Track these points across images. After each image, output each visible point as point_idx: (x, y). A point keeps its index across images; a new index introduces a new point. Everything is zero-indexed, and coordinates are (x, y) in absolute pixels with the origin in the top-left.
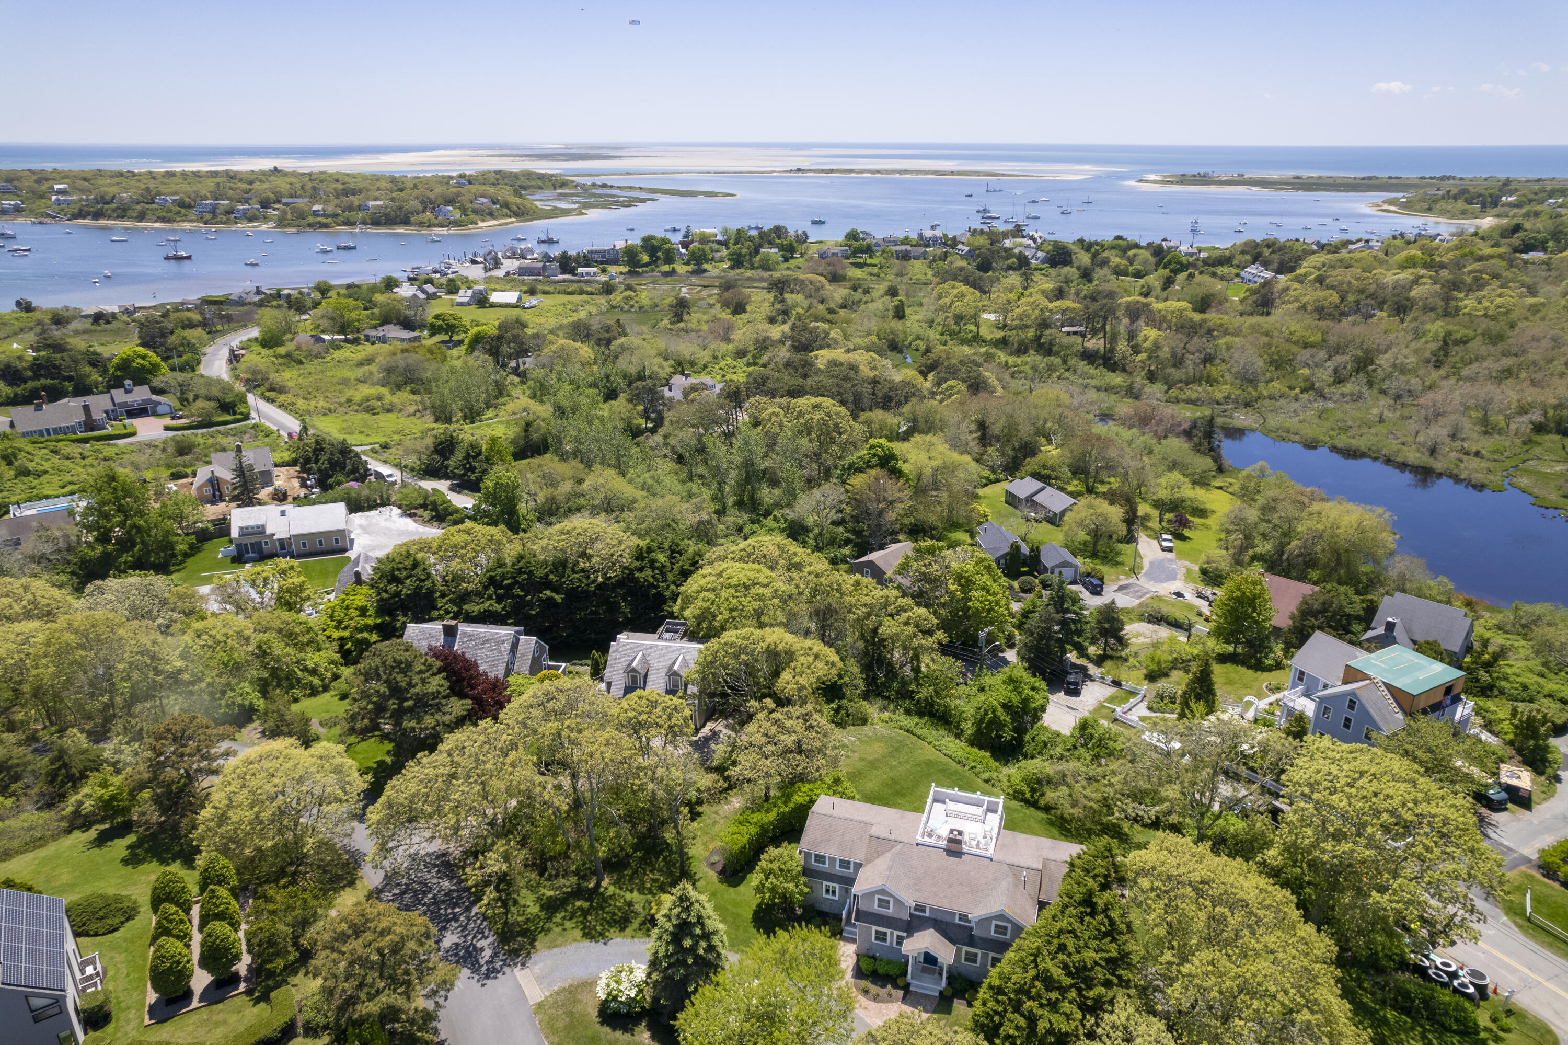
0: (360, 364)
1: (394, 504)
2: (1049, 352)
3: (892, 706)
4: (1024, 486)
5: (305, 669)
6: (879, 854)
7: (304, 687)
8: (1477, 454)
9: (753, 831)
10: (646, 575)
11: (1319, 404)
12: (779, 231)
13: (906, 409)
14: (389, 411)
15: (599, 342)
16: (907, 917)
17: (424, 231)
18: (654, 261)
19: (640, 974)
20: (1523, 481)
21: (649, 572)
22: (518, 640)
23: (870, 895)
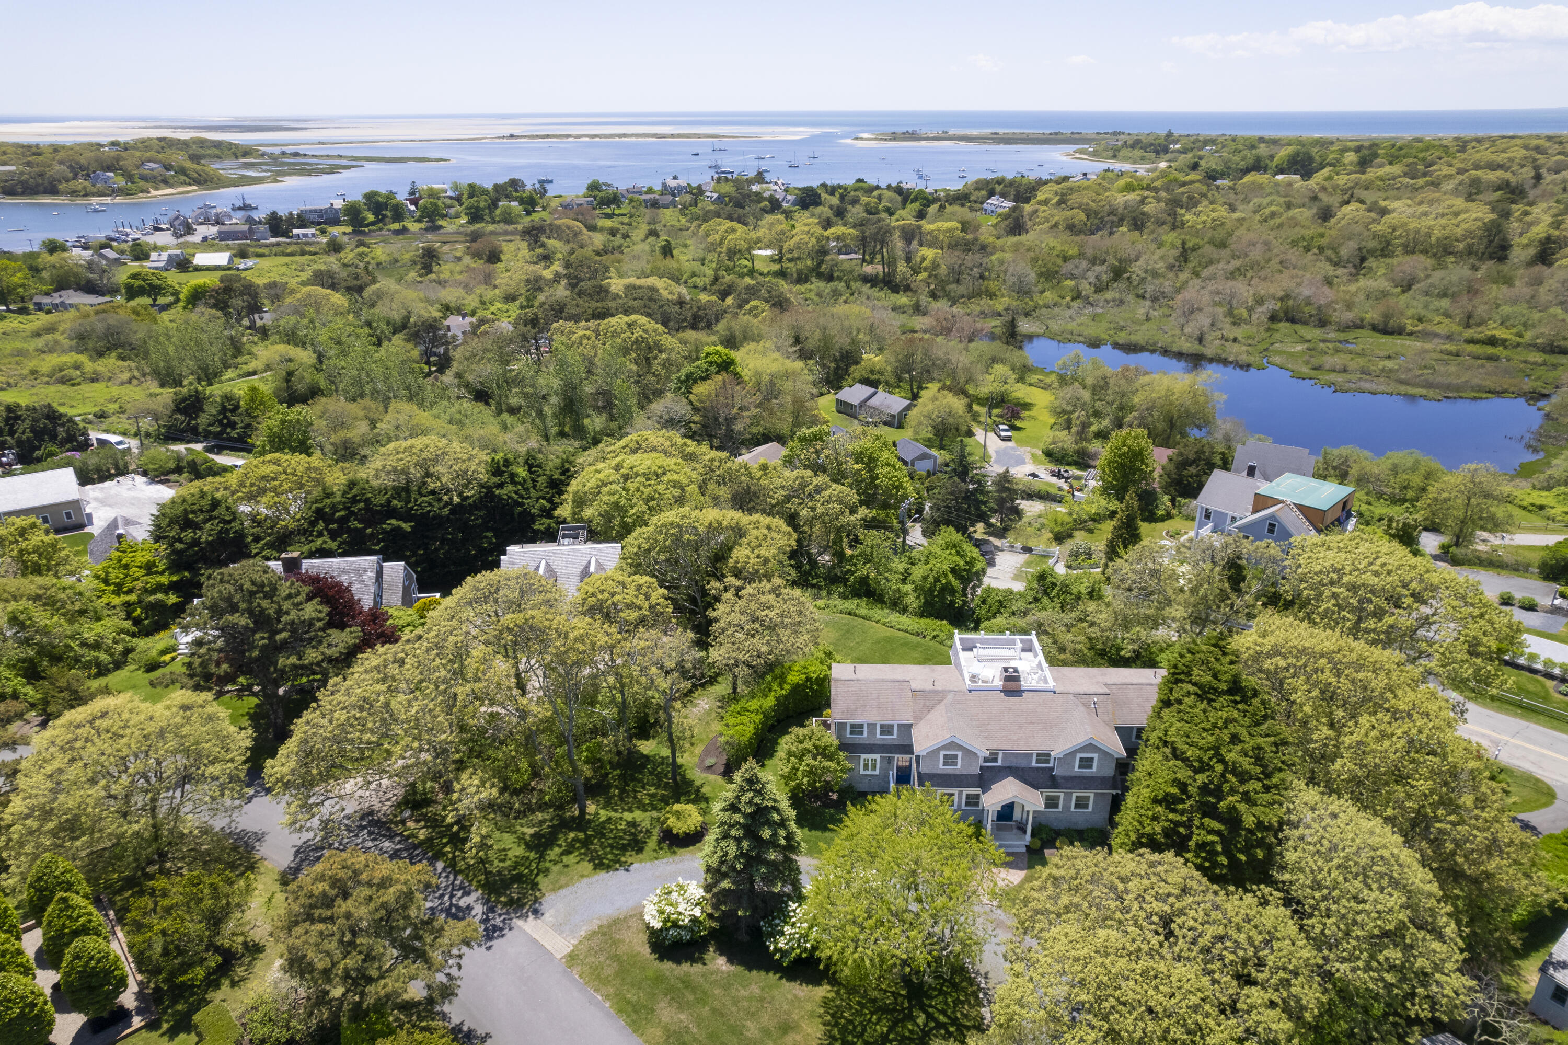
0: (38, 334)
1: (134, 472)
2: (830, 278)
3: (824, 593)
4: (854, 393)
5: (84, 644)
6: (929, 709)
7: (87, 666)
8: (1235, 340)
9: (758, 718)
10: (507, 491)
11: (1089, 310)
12: (515, 184)
13: (721, 327)
14: (93, 380)
15: (349, 289)
16: (978, 771)
17: (80, 201)
18: (380, 219)
19: (696, 891)
20: (1277, 359)
21: (511, 487)
22: (381, 567)
23: (934, 753)
